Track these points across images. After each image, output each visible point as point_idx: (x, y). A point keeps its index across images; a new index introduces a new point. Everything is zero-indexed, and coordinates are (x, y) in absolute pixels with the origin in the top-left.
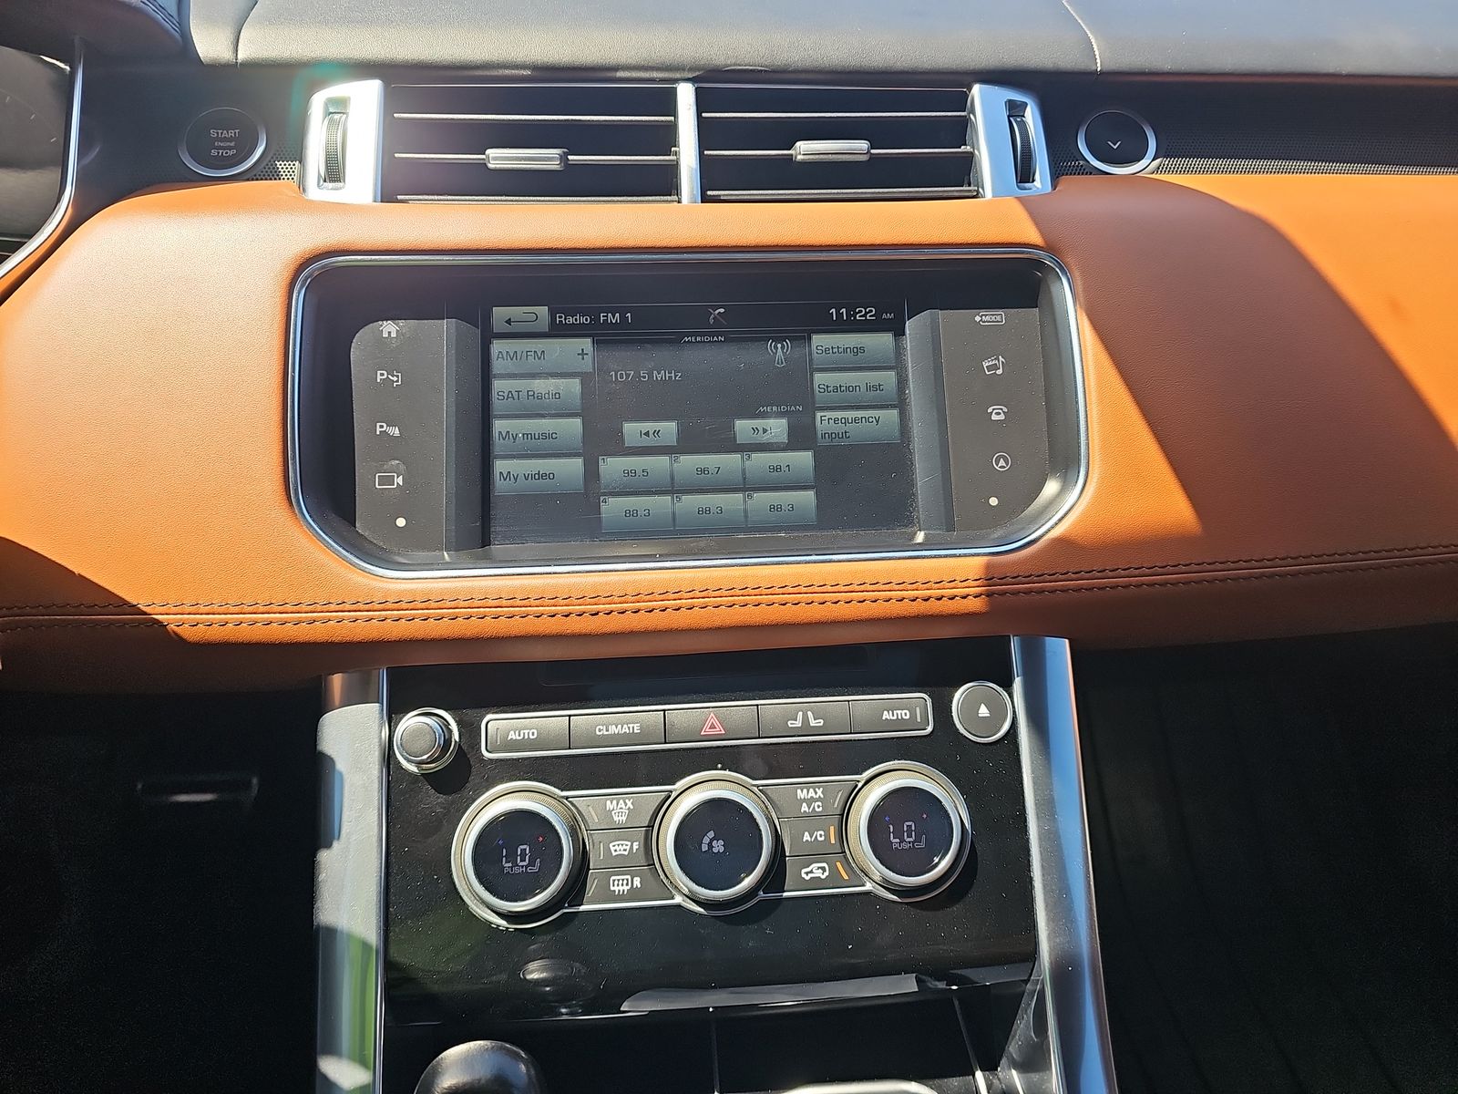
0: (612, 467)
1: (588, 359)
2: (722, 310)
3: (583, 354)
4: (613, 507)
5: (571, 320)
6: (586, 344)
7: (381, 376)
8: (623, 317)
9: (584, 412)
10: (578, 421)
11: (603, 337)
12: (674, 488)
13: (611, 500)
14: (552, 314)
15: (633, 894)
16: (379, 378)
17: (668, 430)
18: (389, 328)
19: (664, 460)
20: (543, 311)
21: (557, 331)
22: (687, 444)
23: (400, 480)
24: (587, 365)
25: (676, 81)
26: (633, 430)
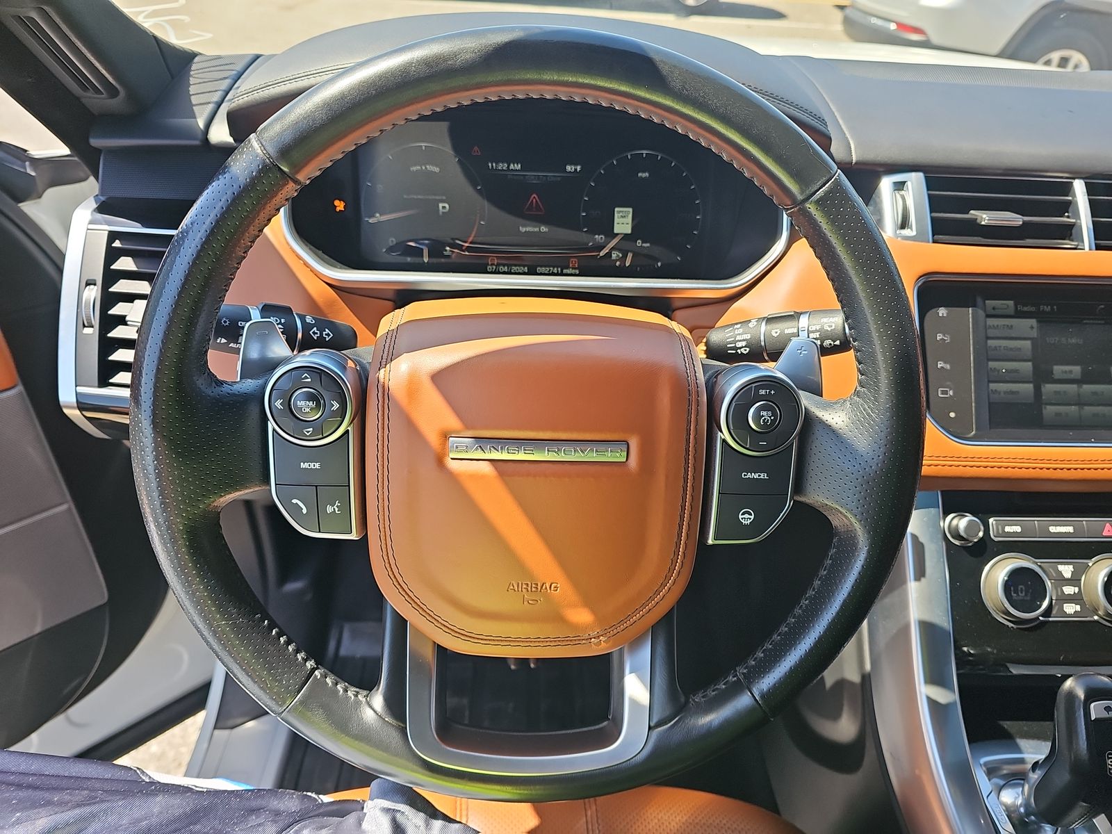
0: (1048, 388)
1: (1035, 330)
2: (1102, 306)
3: (1032, 327)
4: (1049, 411)
5: (1025, 309)
6: (1033, 322)
7: (939, 337)
8: (1052, 309)
9: (1034, 360)
10: (1030, 364)
11: (1042, 318)
12: (1080, 402)
13: (1048, 407)
14: (1016, 305)
15: (1076, 614)
16: (938, 338)
17: (1076, 370)
18: (942, 312)
19: (1074, 387)
20: (1011, 303)
21: (1019, 315)
22: (1086, 379)
23: (951, 393)
24: (1034, 334)
25: (1074, 179)
26: (1058, 370)
